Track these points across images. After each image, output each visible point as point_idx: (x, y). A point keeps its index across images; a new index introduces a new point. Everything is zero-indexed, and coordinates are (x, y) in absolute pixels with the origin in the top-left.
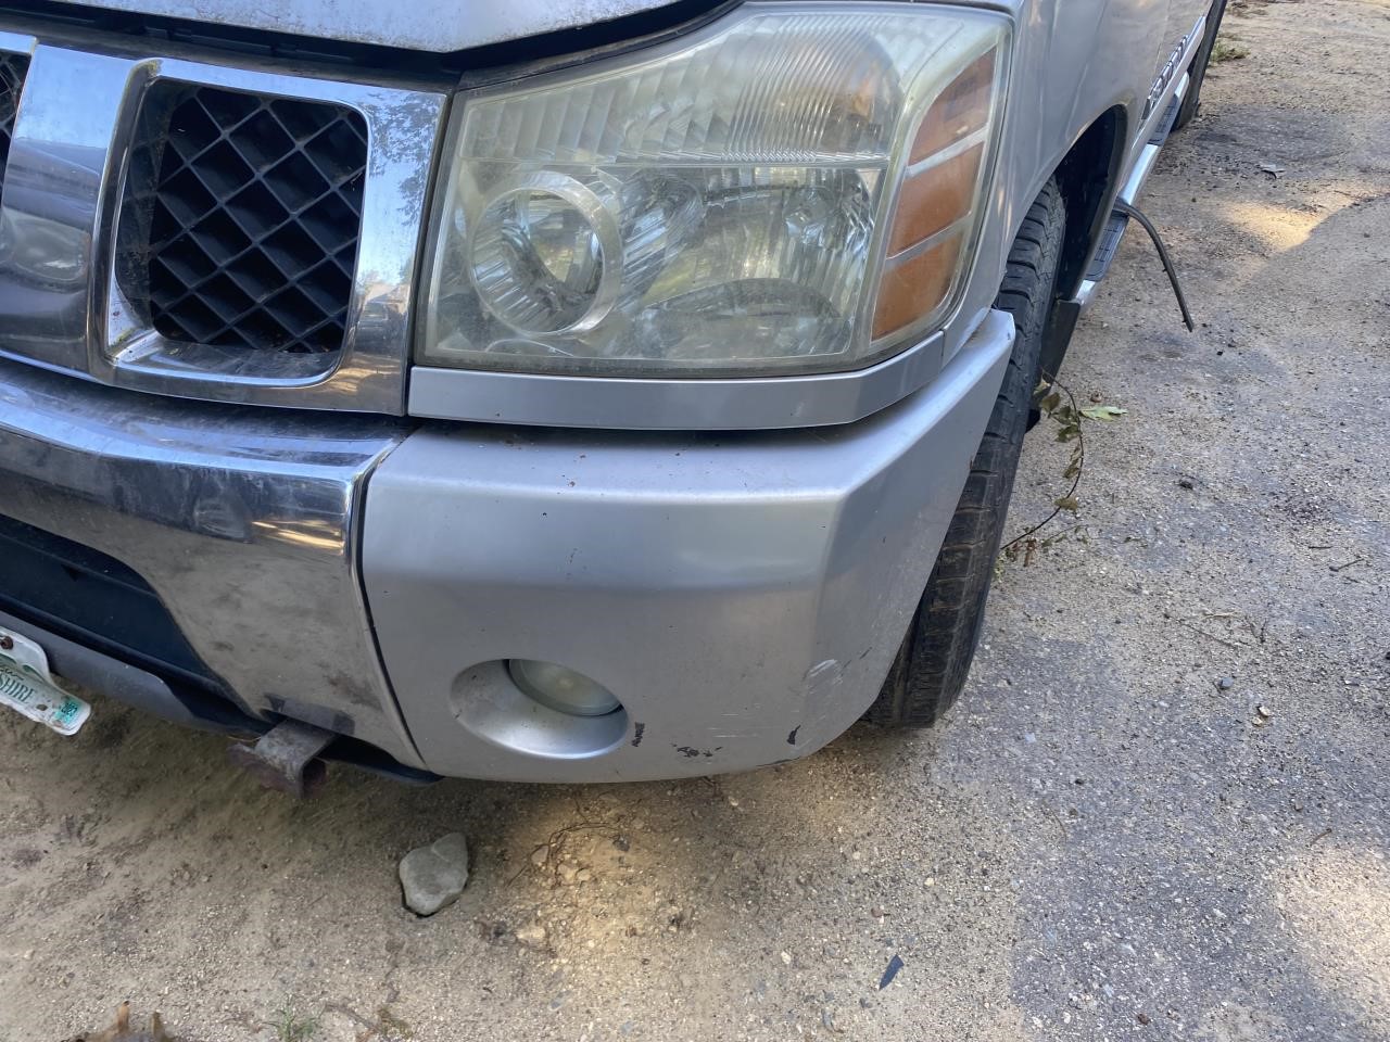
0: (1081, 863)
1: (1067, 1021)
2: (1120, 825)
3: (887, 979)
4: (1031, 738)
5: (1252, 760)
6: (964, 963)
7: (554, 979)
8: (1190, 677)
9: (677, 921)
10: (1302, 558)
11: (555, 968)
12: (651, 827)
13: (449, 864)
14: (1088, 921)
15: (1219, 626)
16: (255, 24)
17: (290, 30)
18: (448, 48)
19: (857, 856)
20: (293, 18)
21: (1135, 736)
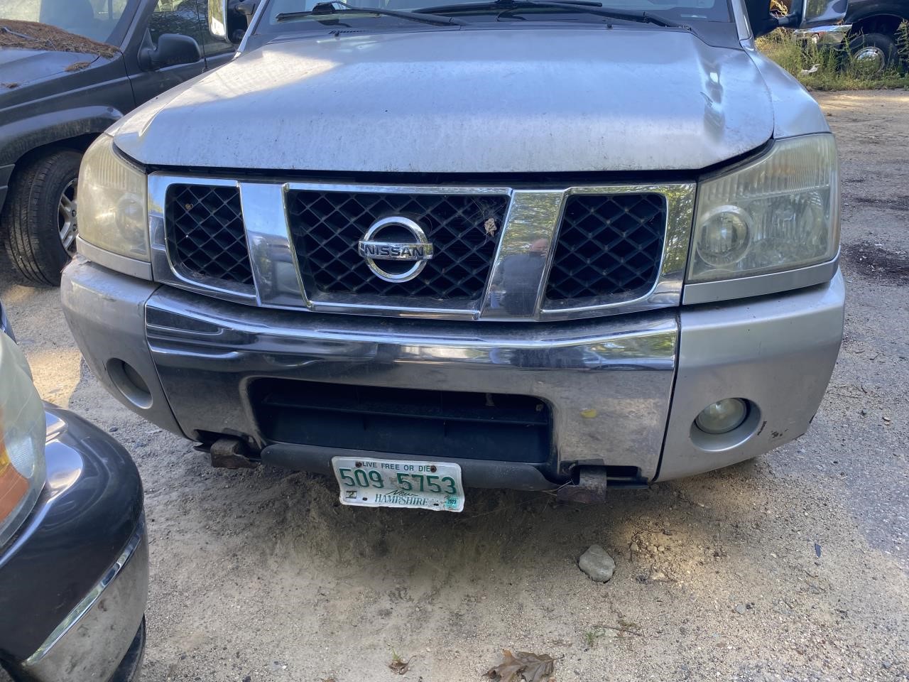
0: (860, 492)
1: (898, 549)
2: (863, 475)
3: (819, 553)
4: (803, 451)
5: (895, 438)
6: (843, 539)
7: (683, 591)
8: (848, 413)
9: (716, 555)
10: (856, 358)
11: (680, 585)
12: (674, 523)
13: (602, 557)
14: (879, 512)
15: (844, 391)
16: (621, 169)
17: (636, 169)
18: (700, 167)
19: (769, 512)
20: (636, 165)
21: (844, 440)
